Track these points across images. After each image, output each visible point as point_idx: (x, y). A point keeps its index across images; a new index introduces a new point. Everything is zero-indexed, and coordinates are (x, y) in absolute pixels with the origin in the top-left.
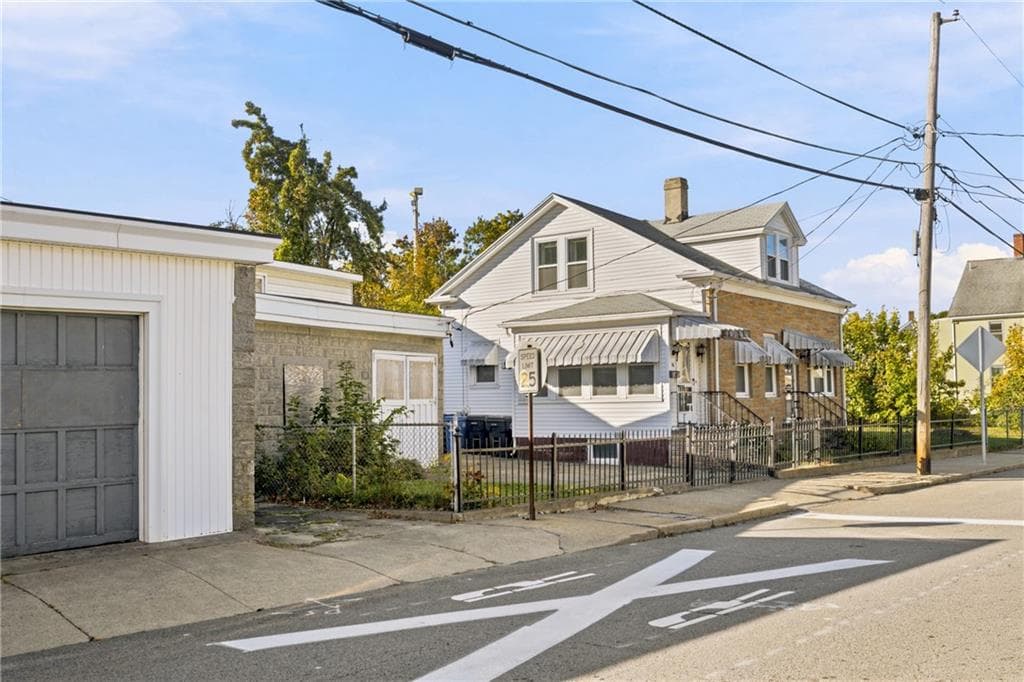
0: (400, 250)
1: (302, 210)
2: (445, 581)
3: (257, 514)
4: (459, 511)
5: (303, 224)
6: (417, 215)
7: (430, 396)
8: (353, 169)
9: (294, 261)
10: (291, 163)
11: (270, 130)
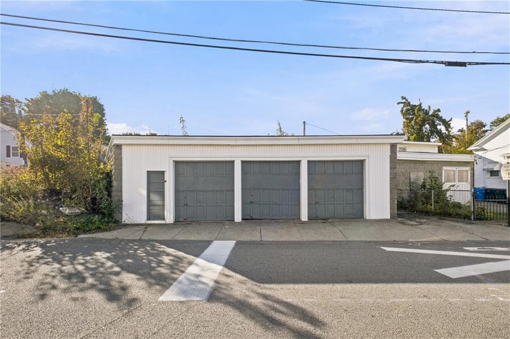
0: (460, 133)
1: (420, 125)
2: (463, 242)
3: (398, 214)
4: (474, 220)
5: (421, 130)
6: (467, 120)
7: (467, 181)
8: (439, 109)
9: (418, 141)
10: (416, 111)
11: (409, 103)
